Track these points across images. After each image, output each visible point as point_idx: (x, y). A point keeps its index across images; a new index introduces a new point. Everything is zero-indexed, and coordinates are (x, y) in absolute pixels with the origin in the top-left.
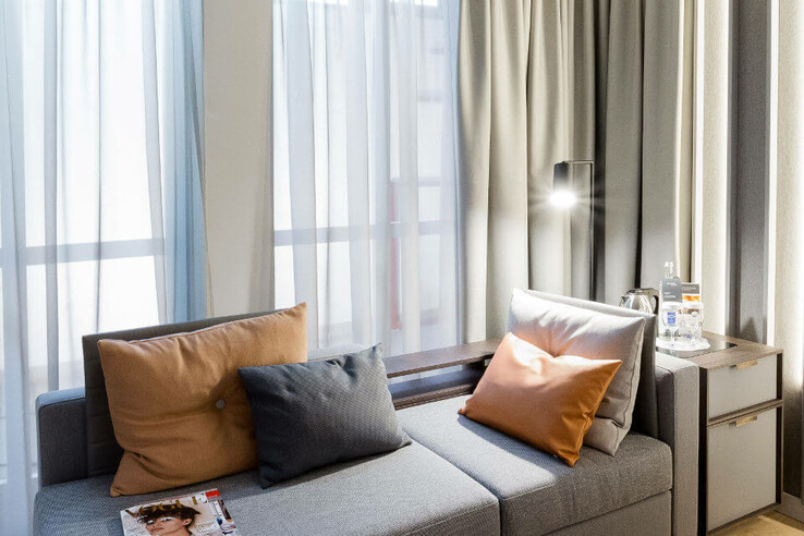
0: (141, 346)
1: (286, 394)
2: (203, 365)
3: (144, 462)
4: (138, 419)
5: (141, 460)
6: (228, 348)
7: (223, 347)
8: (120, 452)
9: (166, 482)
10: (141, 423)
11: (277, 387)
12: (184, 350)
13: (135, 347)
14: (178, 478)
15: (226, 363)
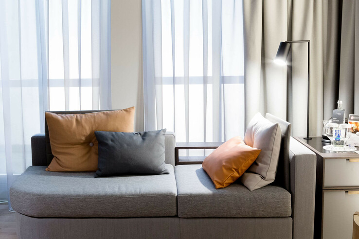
0: (61, 116)
1: (110, 142)
2: (83, 127)
3: (58, 161)
4: (58, 144)
5: (57, 159)
6: (95, 121)
7: (92, 120)
8: (52, 157)
9: (63, 169)
10: (58, 146)
11: (107, 140)
12: (77, 120)
13: (59, 117)
14: (67, 168)
15: (92, 128)
